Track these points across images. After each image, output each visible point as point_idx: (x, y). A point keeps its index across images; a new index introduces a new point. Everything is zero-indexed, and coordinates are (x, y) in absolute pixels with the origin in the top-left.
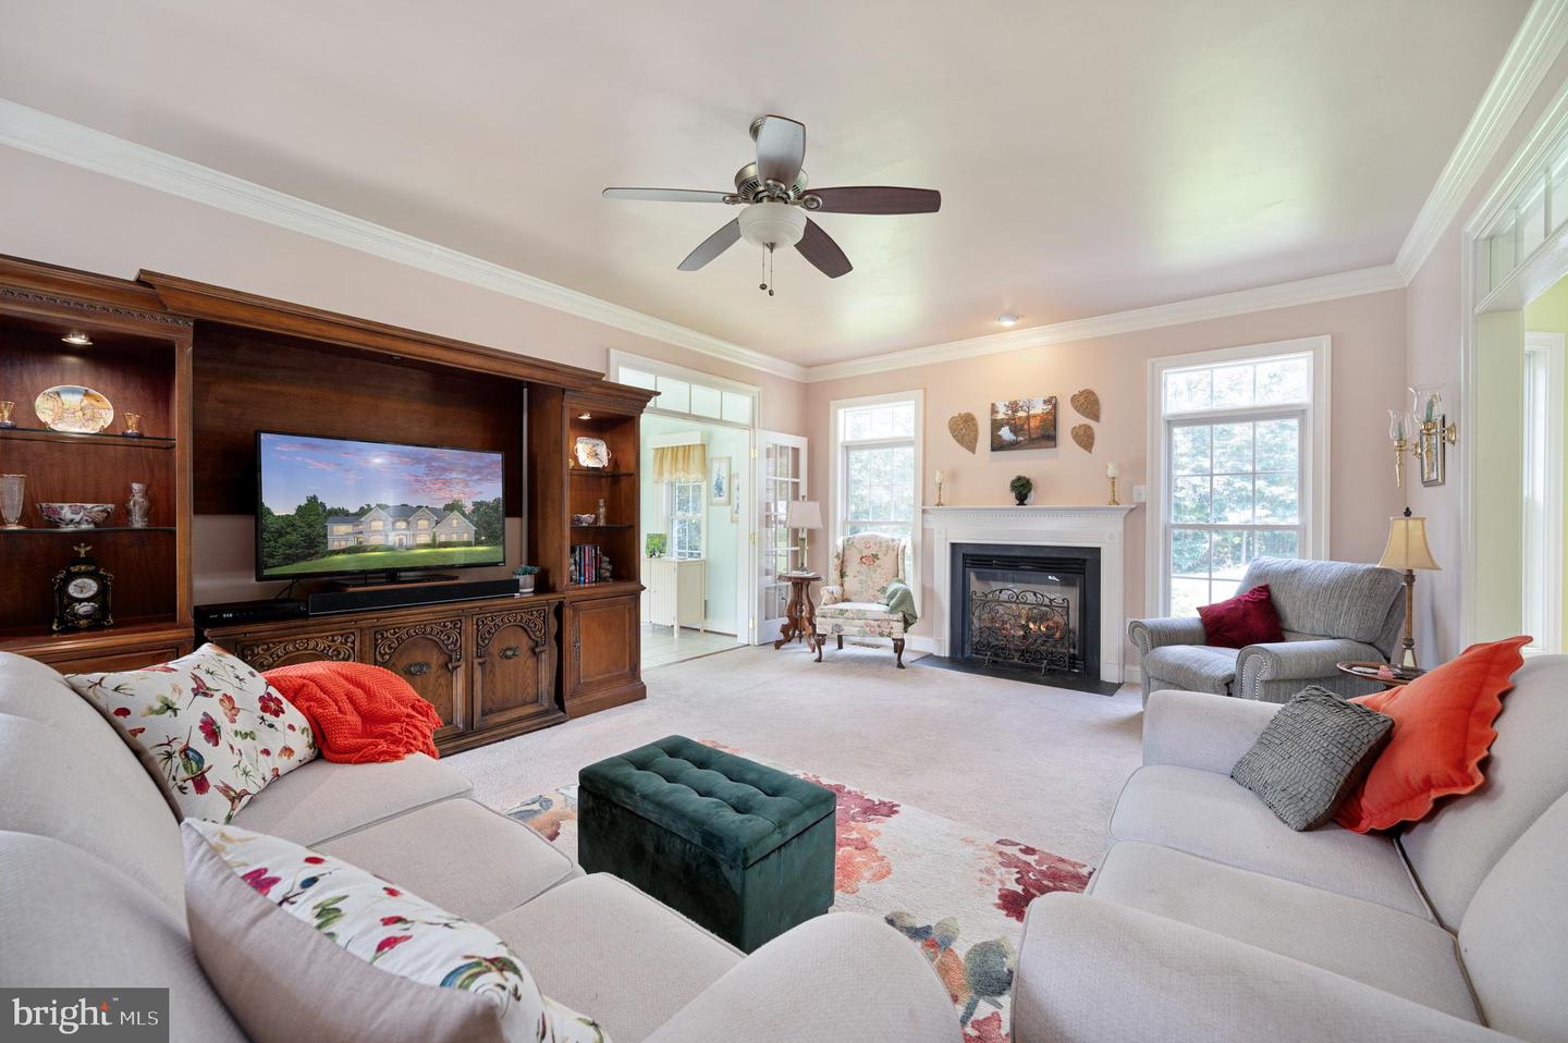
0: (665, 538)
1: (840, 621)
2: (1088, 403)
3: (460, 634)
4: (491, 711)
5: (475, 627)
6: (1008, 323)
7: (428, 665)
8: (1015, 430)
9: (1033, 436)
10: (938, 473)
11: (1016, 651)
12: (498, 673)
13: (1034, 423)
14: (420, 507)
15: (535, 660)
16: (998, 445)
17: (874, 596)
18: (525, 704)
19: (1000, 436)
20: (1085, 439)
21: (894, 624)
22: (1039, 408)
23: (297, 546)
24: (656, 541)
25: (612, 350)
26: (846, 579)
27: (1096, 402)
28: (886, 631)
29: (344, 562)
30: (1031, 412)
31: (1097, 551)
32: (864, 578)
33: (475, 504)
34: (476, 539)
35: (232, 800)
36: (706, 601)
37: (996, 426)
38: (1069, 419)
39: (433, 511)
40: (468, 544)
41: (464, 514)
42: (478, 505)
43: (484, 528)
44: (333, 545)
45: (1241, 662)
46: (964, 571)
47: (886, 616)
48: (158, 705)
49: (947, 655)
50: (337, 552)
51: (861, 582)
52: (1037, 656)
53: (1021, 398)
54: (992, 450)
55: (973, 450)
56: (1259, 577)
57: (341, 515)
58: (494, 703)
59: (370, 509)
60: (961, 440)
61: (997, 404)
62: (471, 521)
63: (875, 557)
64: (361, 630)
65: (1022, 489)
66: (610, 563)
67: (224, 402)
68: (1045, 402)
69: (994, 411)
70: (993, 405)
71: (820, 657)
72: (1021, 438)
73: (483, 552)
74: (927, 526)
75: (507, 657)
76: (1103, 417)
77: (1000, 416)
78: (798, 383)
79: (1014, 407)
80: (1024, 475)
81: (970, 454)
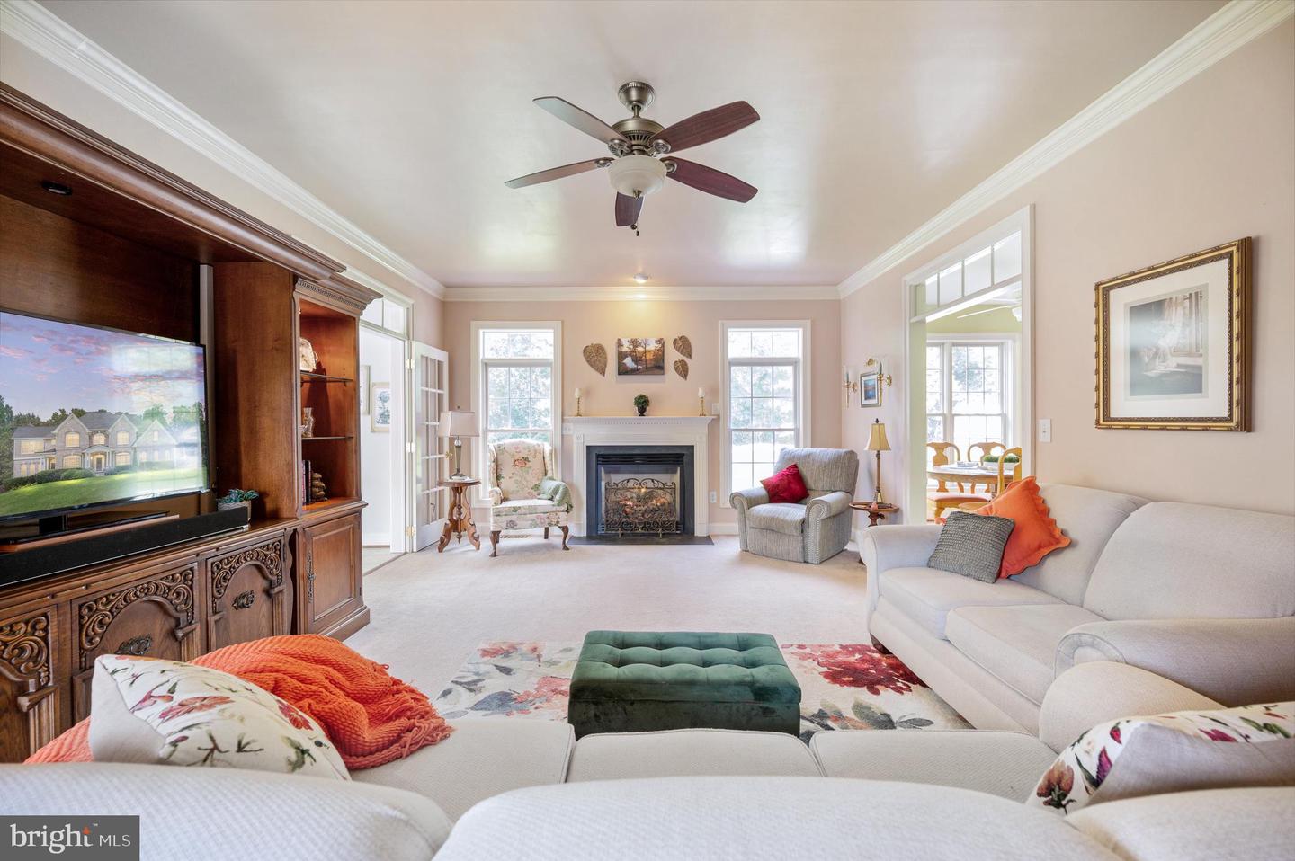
1: (514, 517)
2: (684, 345)
3: (191, 587)
5: (210, 574)
6: (641, 281)
8: (636, 360)
9: (649, 366)
10: (577, 390)
11: (640, 524)
12: (232, 629)
13: (649, 356)
15: (269, 604)
16: (623, 371)
17: (529, 493)
19: (625, 364)
20: (683, 370)
21: (561, 514)
22: (652, 346)
26: (502, 480)
27: (689, 346)
28: (554, 521)
30: (647, 348)
31: (692, 447)
32: (518, 478)
37: (621, 356)
38: (672, 356)
45: (808, 511)
46: (597, 467)
47: (554, 509)
49: (585, 535)
51: (516, 482)
52: (656, 525)
53: (640, 338)
54: (619, 374)
55: (603, 373)
56: (790, 459)
57: (30, 424)
60: (592, 364)
61: (622, 340)
63: (526, 460)
64: (59, 606)
65: (643, 404)
66: (322, 480)
68: (657, 342)
69: (619, 344)
70: (619, 340)
71: (495, 552)
72: (639, 367)
74: (565, 433)
75: (243, 606)
76: (693, 355)
77: (625, 349)
79: (635, 343)
80: (644, 394)
81: (601, 376)
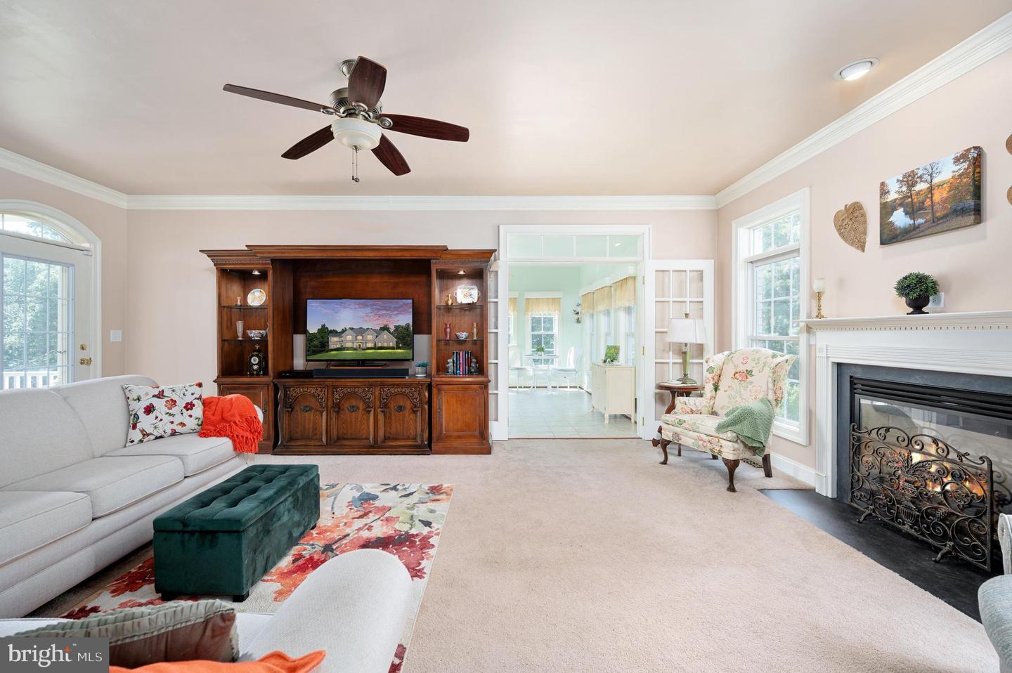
0: (619, 349)
1: (678, 430)
3: (372, 394)
4: (389, 438)
5: (379, 392)
6: (856, 76)
7: (358, 408)
8: (912, 212)
9: (938, 214)
12: (393, 418)
13: (938, 196)
14: (368, 329)
15: (413, 414)
16: (890, 237)
18: (408, 438)
19: (892, 224)
21: (724, 443)
22: (948, 171)
23: (317, 347)
24: (612, 351)
25: (500, 226)
26: (718, 392)
28: (717, 449)
29: (336, 355)
30: (935, 181)
32: (733, 394)
33: (395, 327)
34: (397, 346)
35: (144, 435)
36: (636, 399)
37: (887, 211)
39: (375, 330)
40: (393, 348)
41: (390, 333)
42: (397, 328)
43: (401, 340)
44: (332, 347)
46: (852, 397)
47: (716, 433)
48: (136, 398)
49: (830, 496)
50: (332, 350)
53: (918, 164)
54: (883, 244)
55: (862, 247)
57: (334, 333)
58: (391, 434)
59: (346, 330)
60: (848, 237)
61: (888, 182)
62: (394, 336)
63: (749, 373)
64: (328, 386)
65: (918, 293)
67: (313, 288)
68: (959, 159)
69: (884, 191)
70: (883, 184)
71: (666, 460)
72: (920, 221)
73: (401, 353)
74: (812, 343)
75: (399, 411)
77: (892, 197)
78: (710, 210)
79: (910, 180)
80: (927, 272)
81: (859, 252)
